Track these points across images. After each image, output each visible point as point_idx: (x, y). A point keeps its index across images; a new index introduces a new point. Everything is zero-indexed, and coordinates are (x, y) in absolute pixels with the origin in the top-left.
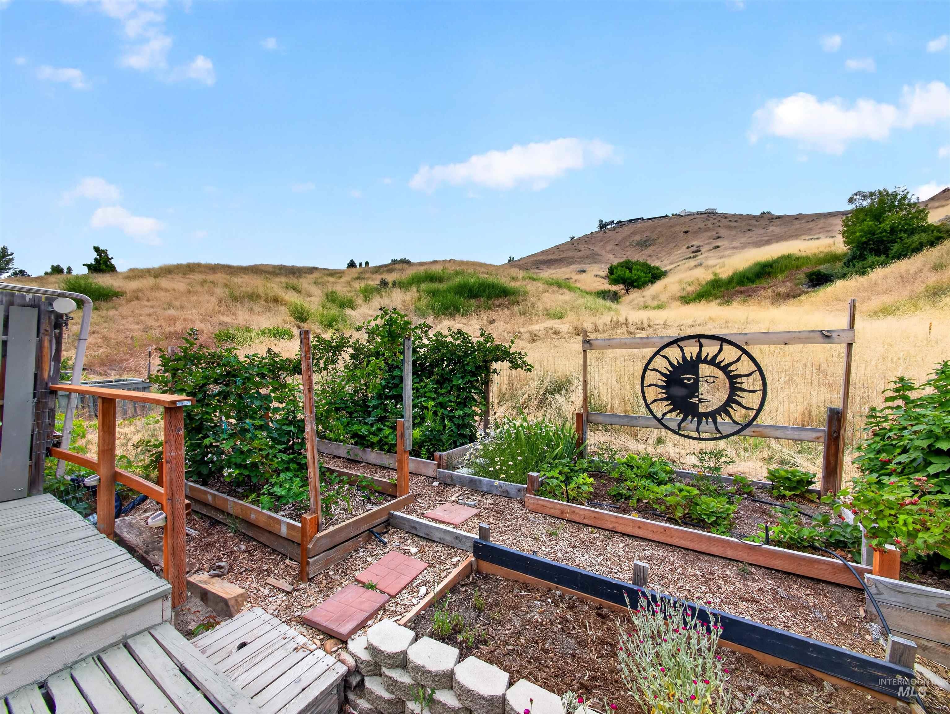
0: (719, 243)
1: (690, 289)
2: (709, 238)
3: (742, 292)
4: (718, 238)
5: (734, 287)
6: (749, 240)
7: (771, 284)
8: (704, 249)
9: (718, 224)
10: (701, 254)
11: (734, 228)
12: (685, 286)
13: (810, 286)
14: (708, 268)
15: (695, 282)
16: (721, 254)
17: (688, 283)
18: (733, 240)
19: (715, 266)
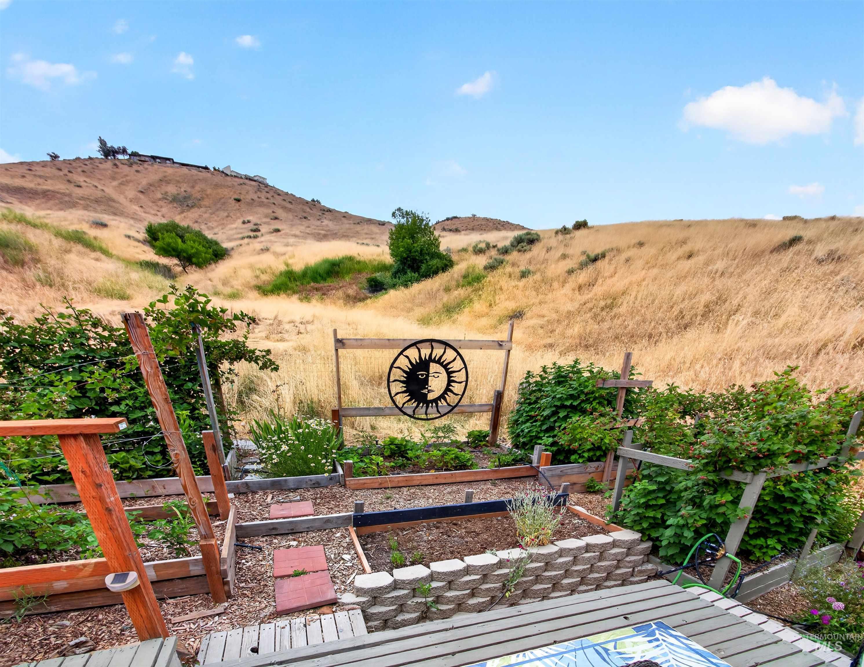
0: (278, 225)
1: (263, 277)
2: (266, 216)
3: (317, 289)
4: (276, 218)
5: (309, 283)
6: (308, 230)
7: (341, 285)
8: (264, 229)
9: (272, 201)
10: (262, 235)
11: (290, 210)
12: (258, 273)
13: (370, 292)
14: (277, 255)
15: (269, 271)
16: (285, 241)
17: (259, 269)
18: (292, 225)
19: (285, 254)
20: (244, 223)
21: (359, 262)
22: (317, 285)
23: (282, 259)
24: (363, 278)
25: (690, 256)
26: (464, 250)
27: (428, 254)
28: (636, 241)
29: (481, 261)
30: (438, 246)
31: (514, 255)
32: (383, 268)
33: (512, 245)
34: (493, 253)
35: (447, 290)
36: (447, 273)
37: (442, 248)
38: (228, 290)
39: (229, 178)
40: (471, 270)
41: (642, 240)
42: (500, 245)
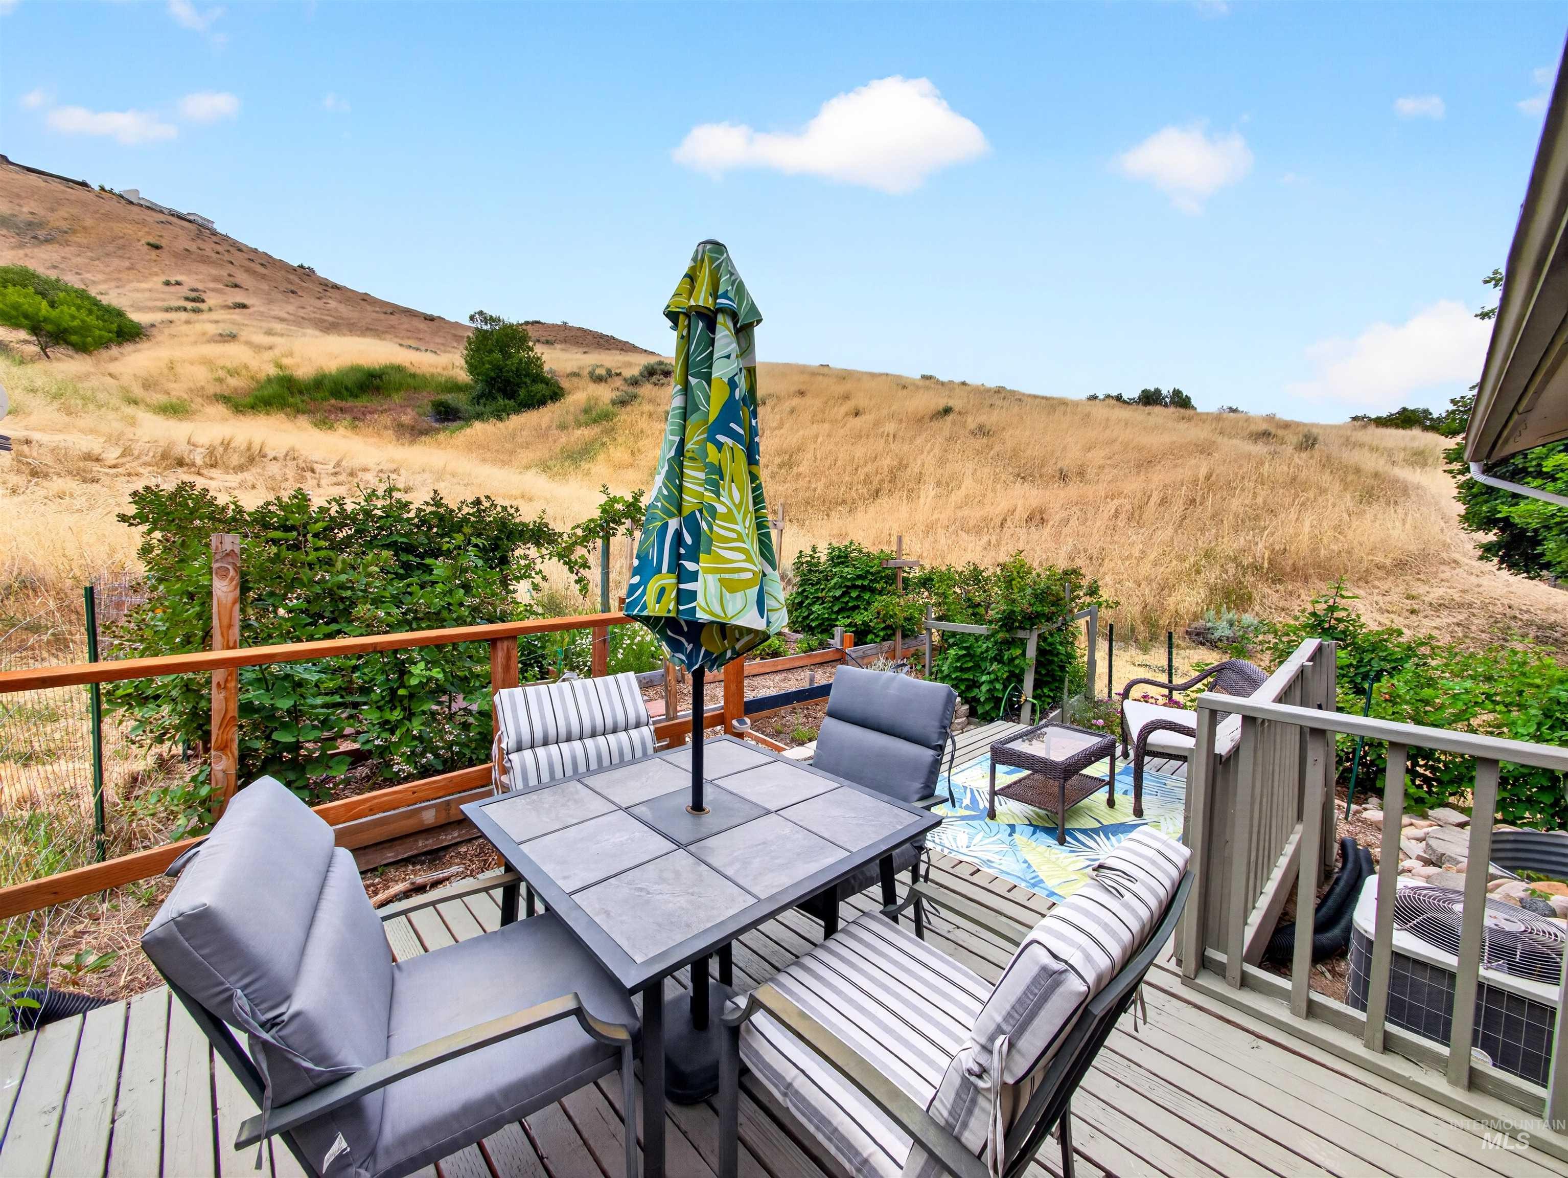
0: (239, 297)
1: (233, 382)
2: (216, 279)
3: (343, 411)
4: (236, 286)
5: (324, 399)
6: (301, 313)
7: (385, 407)
8: (212, 300)
9: (227, 257)
10: (210, 310)
11: (264, 277)
12: (221, 373)
13: (437, 421)
14: (258, 348)
15: (244, 372)
16: (265, 325)
17: (222, 368)
18: (270, 302)
19: (270, 348)
20: (167, 283)
21: (413, 376)
22: (342, 404)
23: (268, 355)
24: (426, 400)
25: (857, 414)
26: (575, 375)
27: (527, 375)
28: (795, 388)
29: (605, 394)
30: (540, 367)
31: (646, 390)
32: (455, 387)
33: (641, 375)
34: (618, 382)
35: (563, 427)
36: (558, 404)
37: (546, 368)
38: (159, 398)
39: (135, 209)
40: (592, 402)
41: (803, 388)
42: (628, 373)
